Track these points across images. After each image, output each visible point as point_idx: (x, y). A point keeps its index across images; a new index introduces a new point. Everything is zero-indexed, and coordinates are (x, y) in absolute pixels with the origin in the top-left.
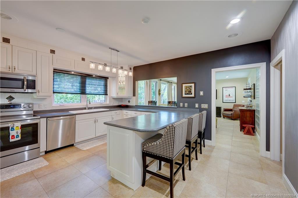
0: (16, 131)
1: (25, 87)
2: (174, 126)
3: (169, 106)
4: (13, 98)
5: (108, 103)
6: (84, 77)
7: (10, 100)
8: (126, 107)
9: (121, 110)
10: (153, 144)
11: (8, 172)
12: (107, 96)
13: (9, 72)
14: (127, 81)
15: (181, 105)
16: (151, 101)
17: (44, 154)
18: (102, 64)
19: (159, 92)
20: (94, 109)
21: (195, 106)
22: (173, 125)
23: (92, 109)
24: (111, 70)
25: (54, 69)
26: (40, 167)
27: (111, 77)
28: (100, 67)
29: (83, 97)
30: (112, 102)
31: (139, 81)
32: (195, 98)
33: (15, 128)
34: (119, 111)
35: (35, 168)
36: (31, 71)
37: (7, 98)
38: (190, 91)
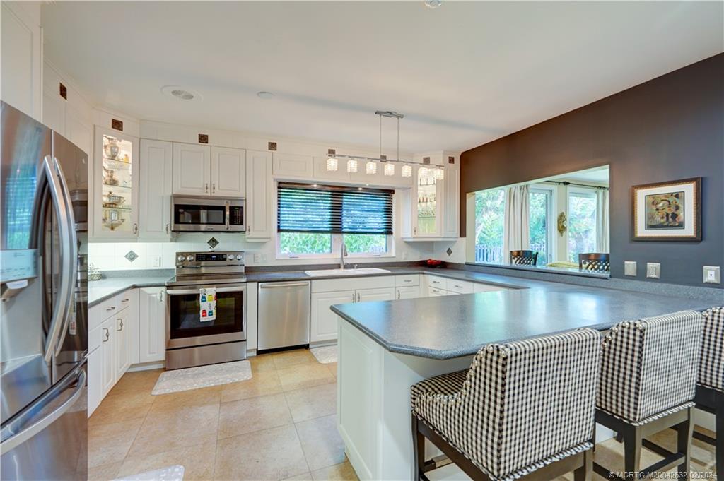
0: (209, 303)
1: (227, 221)
2: (502, 354)
3: (584, 271)
4: (217, 242)
5: (393, 255)
6: (338, 193)
7: (213, 246)
8: (441, 266)
9: (423, 274)
10: (438, 398)
11: (194, 376)
12: (390, 235)
13: (207, 194)
14: (441, 195)
15: (630, 267)
16: (519, 252)
17: (255, 354)
18: (356, 157)
19: (559, 223)
20: (357, 268)
21: (701, 275)
22: (498, 350)
23: (353, 268)
24: (398, 170)
25: (280, 183)
26: (237, 380)
27: (399, 188)
28: (371, 167)
29: (335, 240)
30: (403, 253)
31: (476, 193)
32: (702, 244)
33: (207, 297)
34: (418, 275)
35: (229, 381)
36: (238, 189)
37: (208, 242)
38: (675, 216)
